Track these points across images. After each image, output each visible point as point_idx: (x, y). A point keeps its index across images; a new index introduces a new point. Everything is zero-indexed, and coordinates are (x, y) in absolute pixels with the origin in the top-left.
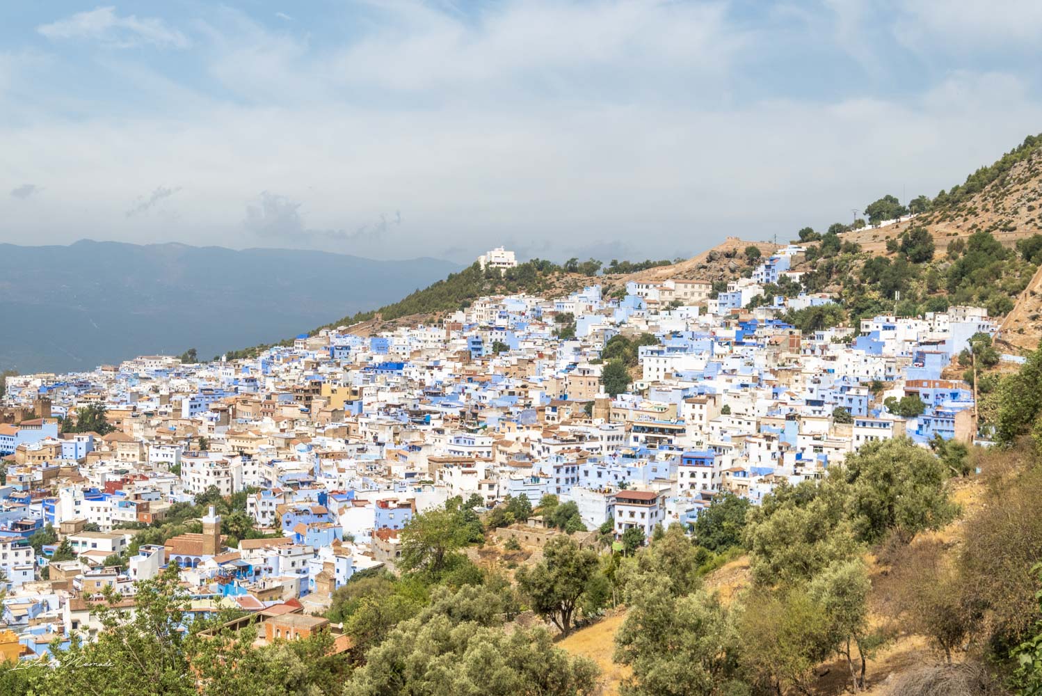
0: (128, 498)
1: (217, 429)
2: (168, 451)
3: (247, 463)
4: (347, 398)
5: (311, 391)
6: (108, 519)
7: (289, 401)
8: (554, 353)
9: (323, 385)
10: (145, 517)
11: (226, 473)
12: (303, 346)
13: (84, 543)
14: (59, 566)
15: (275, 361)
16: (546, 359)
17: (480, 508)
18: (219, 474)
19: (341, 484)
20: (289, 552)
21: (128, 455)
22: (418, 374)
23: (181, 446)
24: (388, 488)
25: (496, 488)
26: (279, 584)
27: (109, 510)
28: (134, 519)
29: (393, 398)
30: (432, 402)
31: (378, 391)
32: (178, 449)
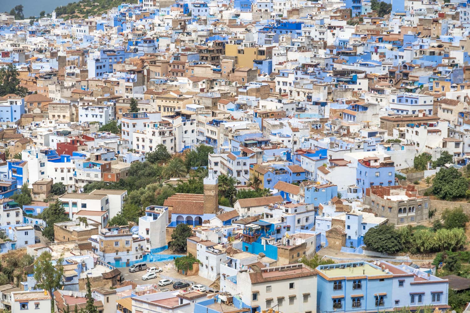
0: (89, 159)
1: (135, 89)
2: (97, 111)
3: (187, 122)
4: (255, 57)
5: (215, 52)
6: (71, 178)
7: (197, 62)
8: (458, 13)
9: (226, 45)
10: (109, 177)
11: (170, 133)
12: (152, 3)
13: (75, 204)
14: (66, 227)
15: (127, 18)
16: (450, 19)
17: (451, 164)
18: (164, 134)
19: (295, 143)
20: (296, 211)
21: (59, 116)
22: (317, 33)
23: (108, 107)
24: (359, 147)
25: (461, 145)
26: (303, 241)
27: (72, 170)
28: (99, 179)
29: (305, 58)
30: (347, 61)
31: (287, 51)
32: (105, 109)
